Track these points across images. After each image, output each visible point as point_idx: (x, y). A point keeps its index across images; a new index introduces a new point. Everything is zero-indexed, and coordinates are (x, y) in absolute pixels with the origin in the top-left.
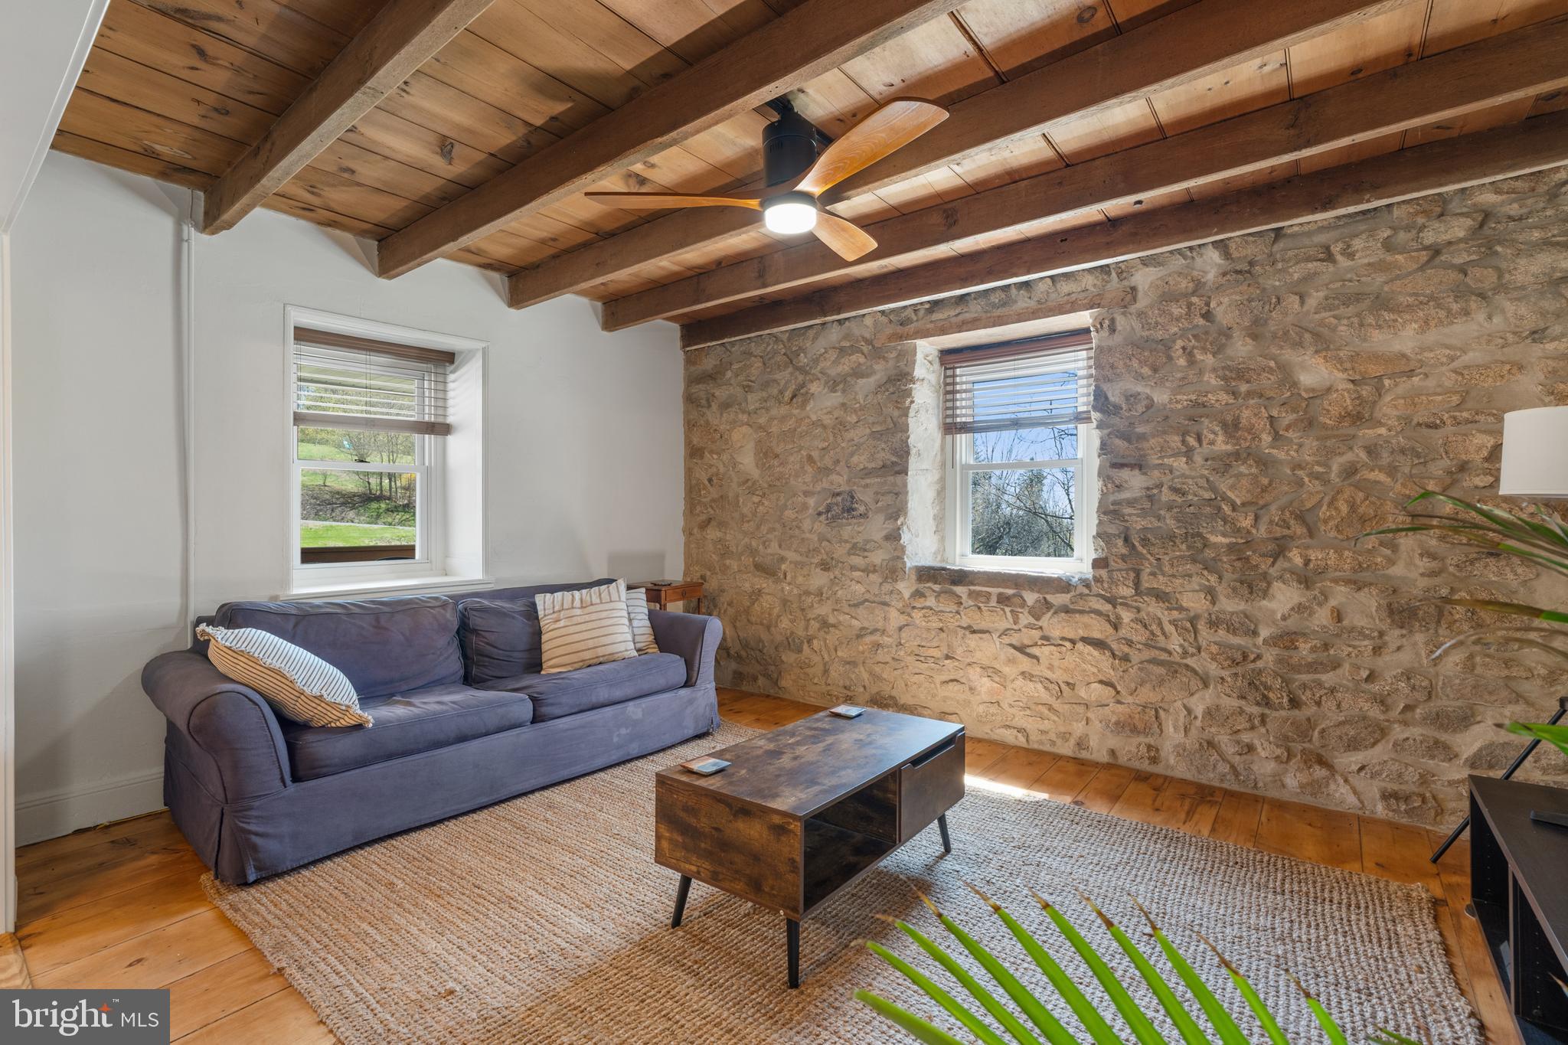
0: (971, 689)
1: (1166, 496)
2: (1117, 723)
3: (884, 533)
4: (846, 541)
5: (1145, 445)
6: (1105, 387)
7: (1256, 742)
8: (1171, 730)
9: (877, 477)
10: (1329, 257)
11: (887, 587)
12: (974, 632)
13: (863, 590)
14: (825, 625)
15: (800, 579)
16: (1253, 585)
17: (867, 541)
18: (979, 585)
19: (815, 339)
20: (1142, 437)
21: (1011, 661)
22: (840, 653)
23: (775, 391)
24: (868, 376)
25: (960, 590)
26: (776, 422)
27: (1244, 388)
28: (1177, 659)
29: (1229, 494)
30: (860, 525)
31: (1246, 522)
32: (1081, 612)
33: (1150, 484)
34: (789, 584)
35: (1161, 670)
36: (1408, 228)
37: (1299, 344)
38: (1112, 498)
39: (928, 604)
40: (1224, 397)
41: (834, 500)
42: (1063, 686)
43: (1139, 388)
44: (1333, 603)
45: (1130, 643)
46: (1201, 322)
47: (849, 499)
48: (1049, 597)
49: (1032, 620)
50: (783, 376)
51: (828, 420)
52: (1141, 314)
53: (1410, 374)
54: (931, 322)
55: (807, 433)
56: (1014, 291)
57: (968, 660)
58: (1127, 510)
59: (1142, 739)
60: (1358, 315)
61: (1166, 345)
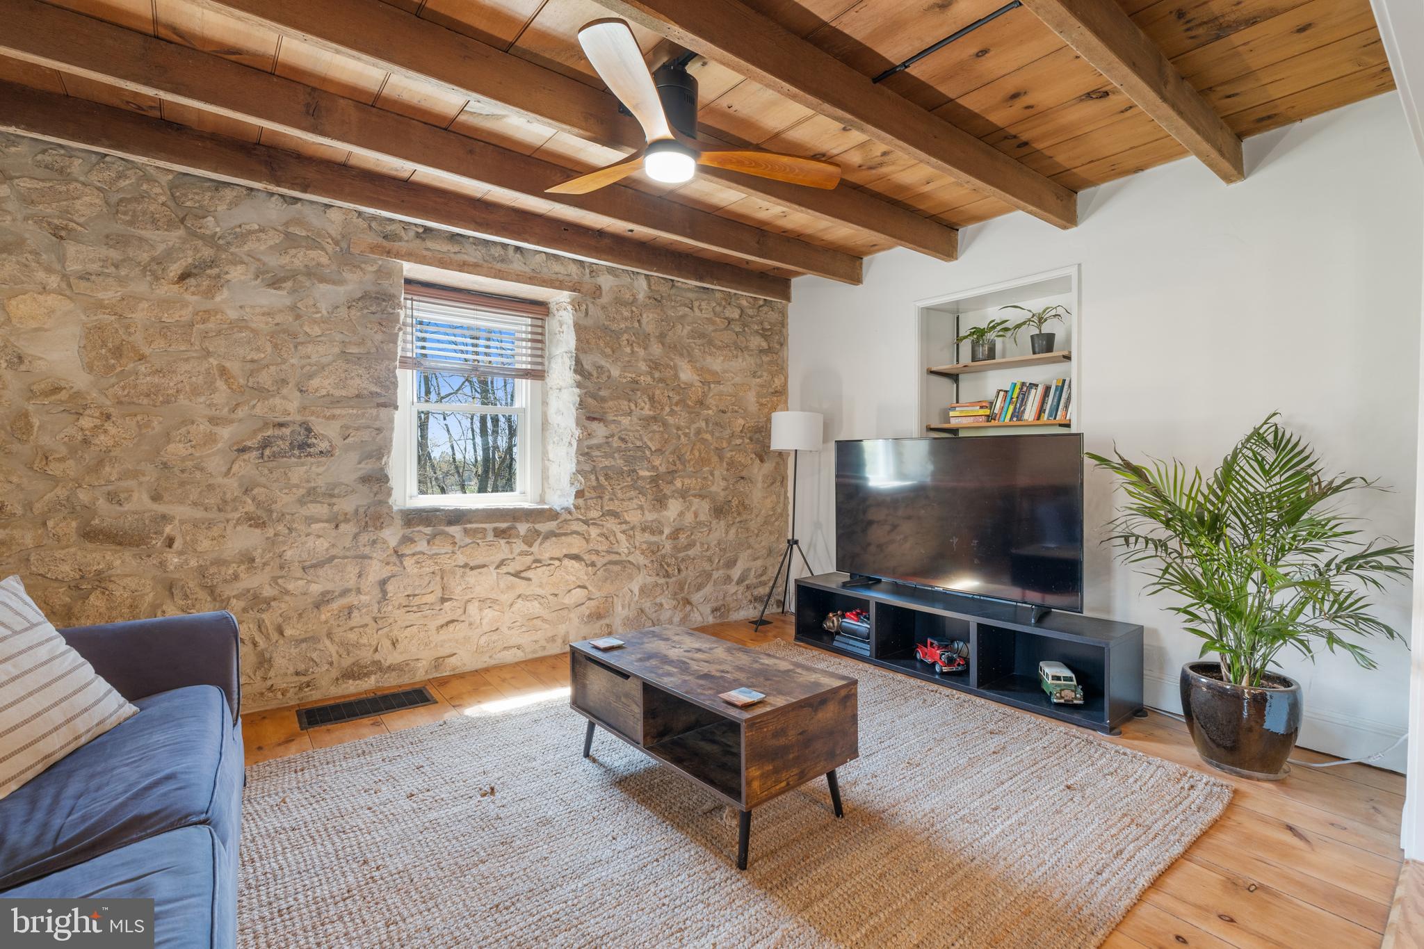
0: (470, 624)
1: (616, 443)
2: (589, 616)
3: (359, 474)
4: (297, 486)
5: (606, 405)
6: (582, 356)
7: (663, 601)
8: (620, 608)
9: (353, 407)
10: (692, 308)
11: (364, 538)
12: (472, 569)
13: (326, 545)
14: (257, 602)
15: (205, 544)
16: (660, 502)
17: (335, 486)
18: (476, 522)
19: (234, 204)
20: (603, 400)
21: (511, 587)
22: (288, 632)
23: (145, 257)
24: (334, 283)
25: (455, 530)
26: (145, 305)
27: (657, 375)
28: (624, 558)
29: (649, 443)
30: (319, 464)
31: (657, 463)
32: (565, 534)
33: (607, 434)
34: (181, 553)
35: (616, 568)
36: (719, 304)
37: (681, 355)
38: (586, 443)
39: (418, 549)
40: (649, 379)
41: (277, 432)
42: (551, 598)
43: (603, 362)
44: (693, 509)
45: (597, 552)
46: (636, 325)
47: (303, 431)
48: (538, 526)
49: (525, 548)
50: (165, 239)
51: (259, 323)
52: (603, 308)
53: (719, 383)
54: (428, 249)
55: (219, 333)
56: (511, 251)
57: (467, 598)
58: (597, 453)
59: (603, 622)
60: (703, 345)
61: (617, 335)
